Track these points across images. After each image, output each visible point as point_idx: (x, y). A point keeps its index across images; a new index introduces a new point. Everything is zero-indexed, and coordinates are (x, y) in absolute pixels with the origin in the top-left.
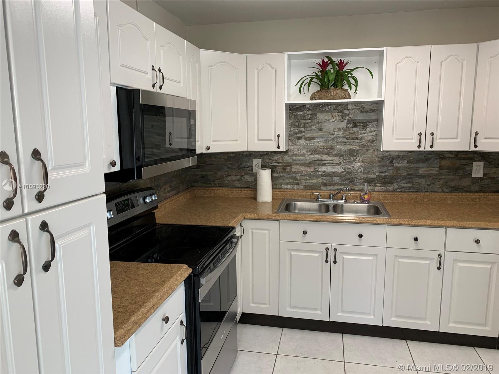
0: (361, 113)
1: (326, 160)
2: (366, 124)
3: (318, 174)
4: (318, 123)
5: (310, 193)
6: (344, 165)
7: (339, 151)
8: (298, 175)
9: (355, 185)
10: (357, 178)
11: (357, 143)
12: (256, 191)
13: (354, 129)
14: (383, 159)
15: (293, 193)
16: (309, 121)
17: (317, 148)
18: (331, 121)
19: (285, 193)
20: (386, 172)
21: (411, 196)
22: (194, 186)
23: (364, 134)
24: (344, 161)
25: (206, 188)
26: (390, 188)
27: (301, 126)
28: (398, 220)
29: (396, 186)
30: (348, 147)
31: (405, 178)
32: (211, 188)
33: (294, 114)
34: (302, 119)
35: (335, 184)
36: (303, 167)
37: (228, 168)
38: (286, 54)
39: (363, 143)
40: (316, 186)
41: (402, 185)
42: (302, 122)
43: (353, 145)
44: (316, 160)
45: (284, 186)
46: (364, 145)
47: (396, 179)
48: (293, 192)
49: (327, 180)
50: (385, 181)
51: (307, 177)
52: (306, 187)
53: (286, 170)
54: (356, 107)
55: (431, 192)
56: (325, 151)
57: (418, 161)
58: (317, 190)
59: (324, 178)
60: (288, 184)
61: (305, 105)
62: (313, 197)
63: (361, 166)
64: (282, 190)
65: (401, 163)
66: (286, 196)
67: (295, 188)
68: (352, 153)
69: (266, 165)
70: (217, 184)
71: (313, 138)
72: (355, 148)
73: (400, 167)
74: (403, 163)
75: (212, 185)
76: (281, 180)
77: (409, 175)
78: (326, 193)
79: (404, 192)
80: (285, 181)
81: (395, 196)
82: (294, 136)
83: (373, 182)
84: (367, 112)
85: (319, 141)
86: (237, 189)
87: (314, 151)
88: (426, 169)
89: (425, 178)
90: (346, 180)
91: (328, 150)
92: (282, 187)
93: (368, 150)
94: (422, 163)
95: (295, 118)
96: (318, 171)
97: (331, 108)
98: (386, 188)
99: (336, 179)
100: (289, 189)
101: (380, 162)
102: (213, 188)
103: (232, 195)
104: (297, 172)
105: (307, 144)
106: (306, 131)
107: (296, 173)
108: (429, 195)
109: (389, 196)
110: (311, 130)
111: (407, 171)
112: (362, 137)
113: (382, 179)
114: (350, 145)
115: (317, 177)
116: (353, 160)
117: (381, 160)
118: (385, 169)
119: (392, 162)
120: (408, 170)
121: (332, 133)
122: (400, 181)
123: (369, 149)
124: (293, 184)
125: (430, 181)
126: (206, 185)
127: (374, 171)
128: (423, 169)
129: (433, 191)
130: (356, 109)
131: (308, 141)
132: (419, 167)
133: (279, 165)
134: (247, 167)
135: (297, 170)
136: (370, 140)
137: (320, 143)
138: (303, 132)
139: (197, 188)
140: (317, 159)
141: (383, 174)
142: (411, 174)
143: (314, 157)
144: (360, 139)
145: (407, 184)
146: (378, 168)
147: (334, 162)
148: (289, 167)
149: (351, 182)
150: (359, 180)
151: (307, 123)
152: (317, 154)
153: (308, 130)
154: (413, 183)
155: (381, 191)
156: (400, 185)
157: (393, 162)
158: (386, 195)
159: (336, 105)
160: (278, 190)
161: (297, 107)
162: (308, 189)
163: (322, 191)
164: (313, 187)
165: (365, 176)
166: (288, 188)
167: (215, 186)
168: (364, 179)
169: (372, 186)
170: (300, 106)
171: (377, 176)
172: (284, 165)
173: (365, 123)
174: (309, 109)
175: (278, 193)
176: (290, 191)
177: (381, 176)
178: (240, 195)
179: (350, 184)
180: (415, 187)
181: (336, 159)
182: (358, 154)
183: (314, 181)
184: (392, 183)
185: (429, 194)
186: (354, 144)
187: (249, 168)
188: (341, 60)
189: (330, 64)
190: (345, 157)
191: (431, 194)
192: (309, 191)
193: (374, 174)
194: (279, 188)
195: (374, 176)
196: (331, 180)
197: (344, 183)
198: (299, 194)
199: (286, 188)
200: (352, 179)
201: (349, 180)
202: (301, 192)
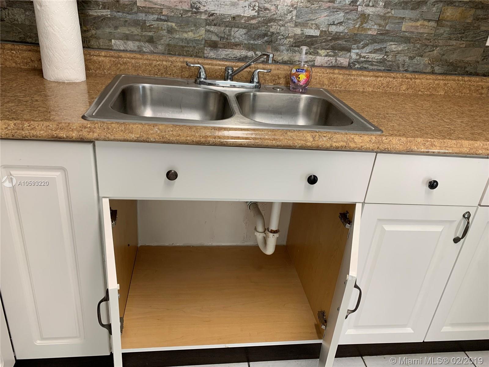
5: (179, 64)
8: (151, 17)
9: (277, 50)
10: (282, 35)
12: (38, 52)
15: (141, 62)
19: (121, 60)
20: (341, 23)
21: (379, 79)
26: (343, 61)
29: (354, 56)
31: (374, 40)
35: (236, 45)
40: (194, 47)
41: (365, 54)
45: (116, 43)
47: (356, 42)
49: (217, 35)
50: (336, 44)
51: (174, 24)
55: (414, 72)
58: (196, 56)
59: (212, 28)
60: (126, 38)
62: (186, 74)
63: (292, 5)
64: (112, 53)
65: (373, 6)
66: (122, 68)
67: (144, 50)
73: (369, 15)
74: (376, 7)
76: (109, 27)
77: (381, 34)
78: (216, 65)
79: (365, 69)
80: (119, 31)
81: (352, 78)
83: (312, 45)
88: (414, 24)
89: (410, 42)
90: (259, 37)
92: (112, 46)
94: (412, 9)
96: (198, 11)
98: (336, 60)
99: (239, 34)
100: (132, 51)
107: (147, 12)
108: (411, 79)
109: (341, 77)
111: (380, 25)
113: (331, 40)
115: (196, 24)
119: (356, 1)
120: (383, 23)
122: (363, 47)
124: (139, 41)
125: (416, 49)
127: (317, 21)
132: (404, 18)
135: (147, 4)
141: (334, 29)
142: (387, 33)
145: (374, 53)
146: (326, 14)
149: (270, 42)
150: (286, 38)
154: (386, 52)
155: (326, 65)
156: (363, 55)
157: (358, 3)
158: (335, 76)
160: (103, 53)
162: (175, 55)
163: (206, 61)
164: (186, 49)
165: (298, 31)
166: (129, 48)
168: (297, 37)
169: (310, 54)
171: (321, 32)
175: (102, 61)
176: (132, 56)
177: (330, 33)
179: (268, 46)
180: (389, 61)
183: (190, 35)
184: (349, 50)
185: (410, 76)
191: (414, 77)
192: (178, 60)
193: (317, 27)
194: (104, 47)
195: (317, 33)
196: (228, 35)
197: (255, 44)
198: (155, 66)
199: (122, 48)
200: (271, 36)
201: (266, 38)
202: (160, 60)
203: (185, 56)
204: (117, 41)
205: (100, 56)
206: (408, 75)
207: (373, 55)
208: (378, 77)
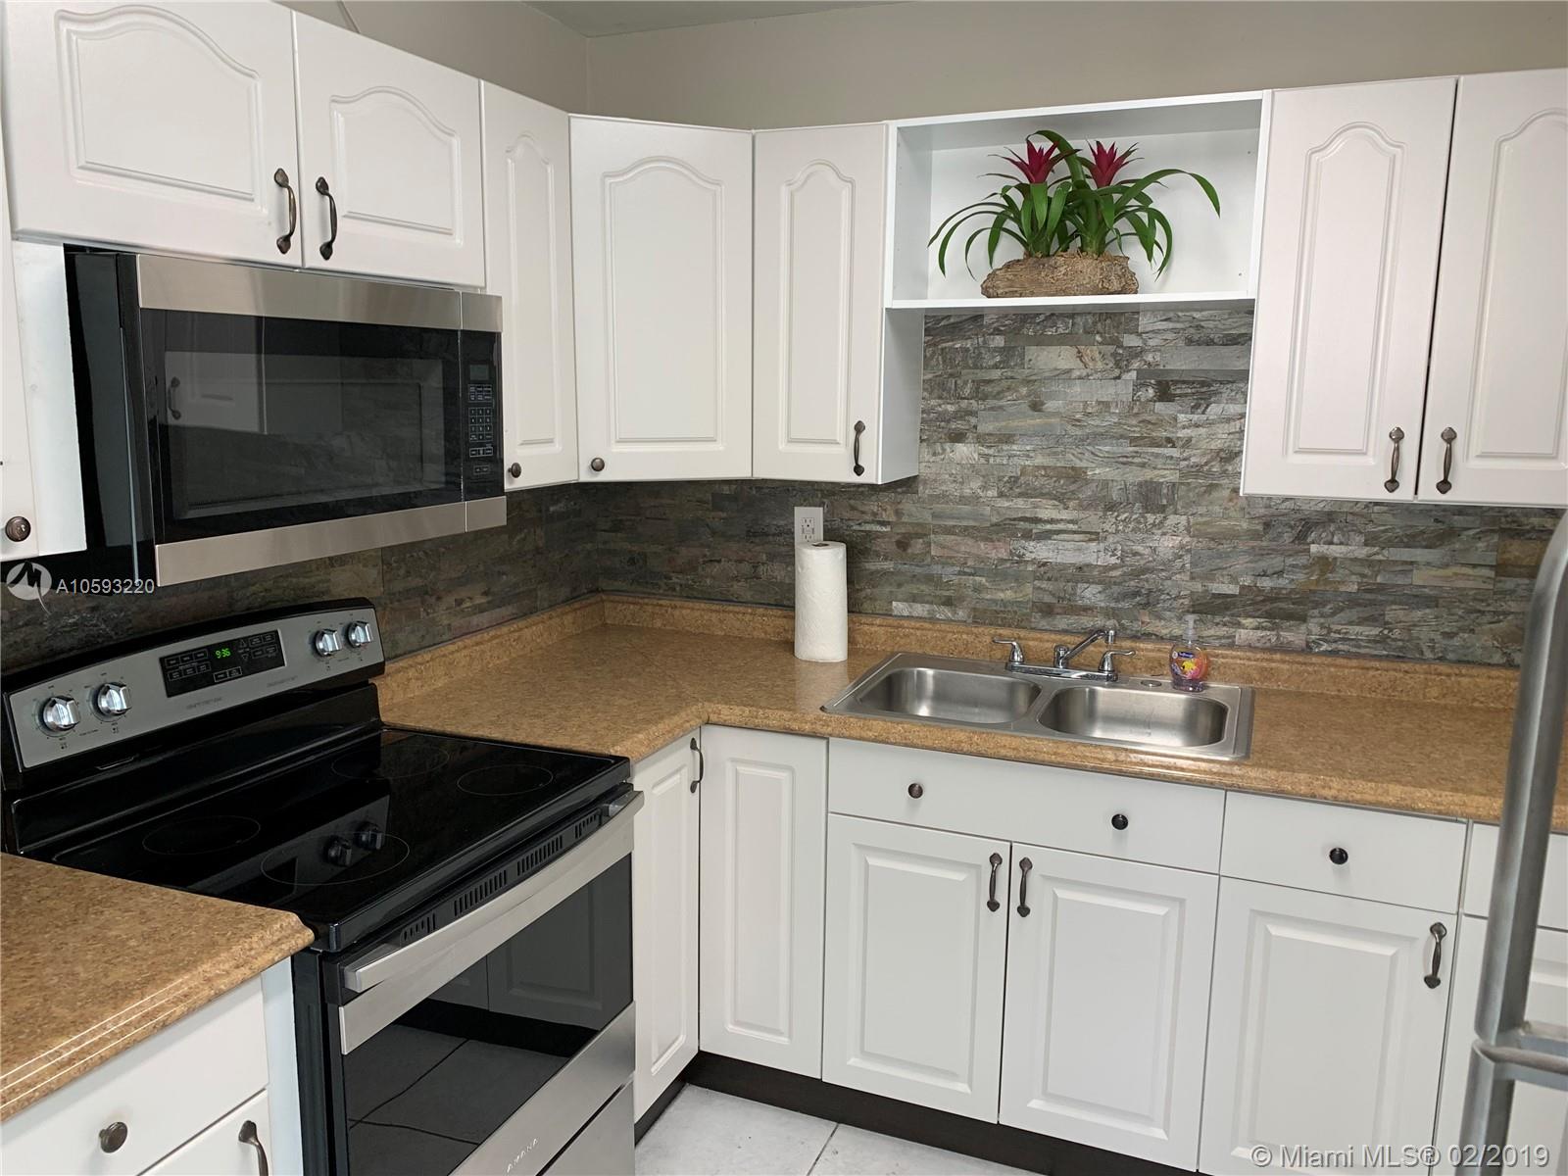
0: (1187, 348)
1: (1052, 521)
2: (1204, 389)
3: (1021, 568)
4: (1027, 382)
5: (988, 639)
6: (1118, 542)
7: (1102, 489)
8: (950, 570)
9: (1160, 618)
10: (1168, 594)
11: (1168, 461)
12: (793, 618)
13: (1159, 406)
14: (1267, 525)
15: (929, 634)
16: (996, 374)
17: (1023, 473)
18: (1076, 373)
19: (901, 632)
20: (1280, 573)
21: (1371, 673)
22: (603, 591)
23: (1197, 426)
24: (1121, 528)
25: (640, 601)
26: (1294, 636)
27: (967, 391)
28: (1272, 774)
29: (1316, 629)
30: (1135, 476)
31: (1353, 601)
32: (655, 602)
33: (942, 349)
34: (970, 368)
35: (1085, 609)
36: (970, 542)
37: (714, 533)
38: (894, 125)
39: (1193, 460)
40: (1016, 612)
41: (1340, 627)
42: (969, 375)
43: (1155, 468)
44: (1014, 519)
45: (899, 607)
46: (1198, 470)
47: (1317, 605)
48: (930, 630)
49: (1053, 595)
50: (1277, 609)
51: (984, 580)
52: (979, 617)
53: (910, 551)
54: (1171, 325)
55: (1459, 662)
56: (1049, 485)
57: (1410, 540)
58: (1017, 627)
59: (1044, 585)
60: (914, 599)
61: (982, 316)
63: (1182, 547)
64: (890, 621)
65: (1341, 543)
66: (902, 642)
67: (937, 616)
68: (1151, 499)
69: (838, 529)
70: (678, 589)
71: (1008, 438)
72: (1161, 480)
73: (1335, 559)
74: (1347, 544)
75: (661, 591)
76: (891, 584)
77: (1369, 591)
78: (1046, 641)
79: (1348, 655)
80: (904, 589)
81: (1310, 669)
82: (939, 427)
83: (1227, 609)
84: (1210, 342)
85: (1028, 448)
86: (742, 609)
87: (1013, 486)
88: (1441, 572)
89: (1437, 606)
90: (1125, 596)
91: (1062, 482)
92: (891, 610)
93: (1212, 487)
94: (1426, 547)
95: (944, 361)
96: (1021, 560)
97: (1077, 326)
98: (1278, 636)
99: (1090, 594)
100: (919, 619)
101: (1255, 535)
102: (661, 602)
103: (722, 629)
104: (948, 557)
105: (986, 456)
106: (984, 410)
107: (944, 564)
108: (1448, 675)
109: (1286, 667)
110: (1001, 407)
111: (1363, 576)
112: (1189, 440)
113: (1263, 601)
114: (1143, 465)
115: (1019, 579)
116: (1154, 525)
117: (1260, 528)
118: (1276, 562)
119: (1306, 537)
120: (1366, 571)
121: (1079, 421)
122: (1333, 614)
123: (1217, 485)
124: (931, 603)
125: (1456, 617)
126: (640, 589)
127: (1232, 571)
128: (1427, 569)
129: (1466, 659)
130: (1172, 330)
131: (987, 447)
132: (1412, 563)
133: (884, 529)
134: (774, 535)
135: (946, 553)
136: (1222, 450)
137: (1032, 454)
138: (973, 413)
139: (612, 598)
140: (1020, 515)
141: (1266, 583)
142: (1381, 588)
143: (1008, 508)
144: (1183, 447)
145: (1359, 624)
146: (1247, 558)
147: (1084, 528)
148: (921, 540)
149: (1145, 605)
150: (1175, 599)
151: (990, 382)
152: (1020, 495)
153: (992, 409)
154: (1387, 623)
155: (1258, 645)
156: (1335, 627)
157: (1309, 540)
158: (1274, 665)
159: (1094, 314)
160: (878, 622)
161: (953, 324)
162: (984, 624)
163: (1033, 635)
164: (1001, 615)
165: (1198, 587)
166: (915, 614)
167: (670, 592)
168: (1195, 597)
169: (1225, 625)
170: (964, 318)
171: (1243, 588)
172: (903, 531)
173: (1203, 384)
174: (997, 332)
175: (876, 632)
176: (918, 625)
177: (1260, 591)
178: (749, 629)
179: (1142, 611)
180: (1395, 640)
181: (1093, 520)
182: (1172, 502)
183: (1009, 595)
184: (1303, 619)
185: (1449, 671)
186: (1159, 463)
187: (781, 539)
188: (1098, 143)
189: (1057, 159)
190: (1124, 512)
191: (1457, 672)
192: (986, 631)
193: (1234, 580)
194: (881, 612)
195: (1233, 589)
196: (1070, 595)
197: (1118, 609)
198: (950, 640)
199: (906, 614)
200: (1148, 595)
201: (1138, 598)
202: (958, 632)
203: (999, 625)
204: (899, 603)
205: (873, 624)
206: (1443, 668)
207: (1358, 629)
208: (1368, 669)
